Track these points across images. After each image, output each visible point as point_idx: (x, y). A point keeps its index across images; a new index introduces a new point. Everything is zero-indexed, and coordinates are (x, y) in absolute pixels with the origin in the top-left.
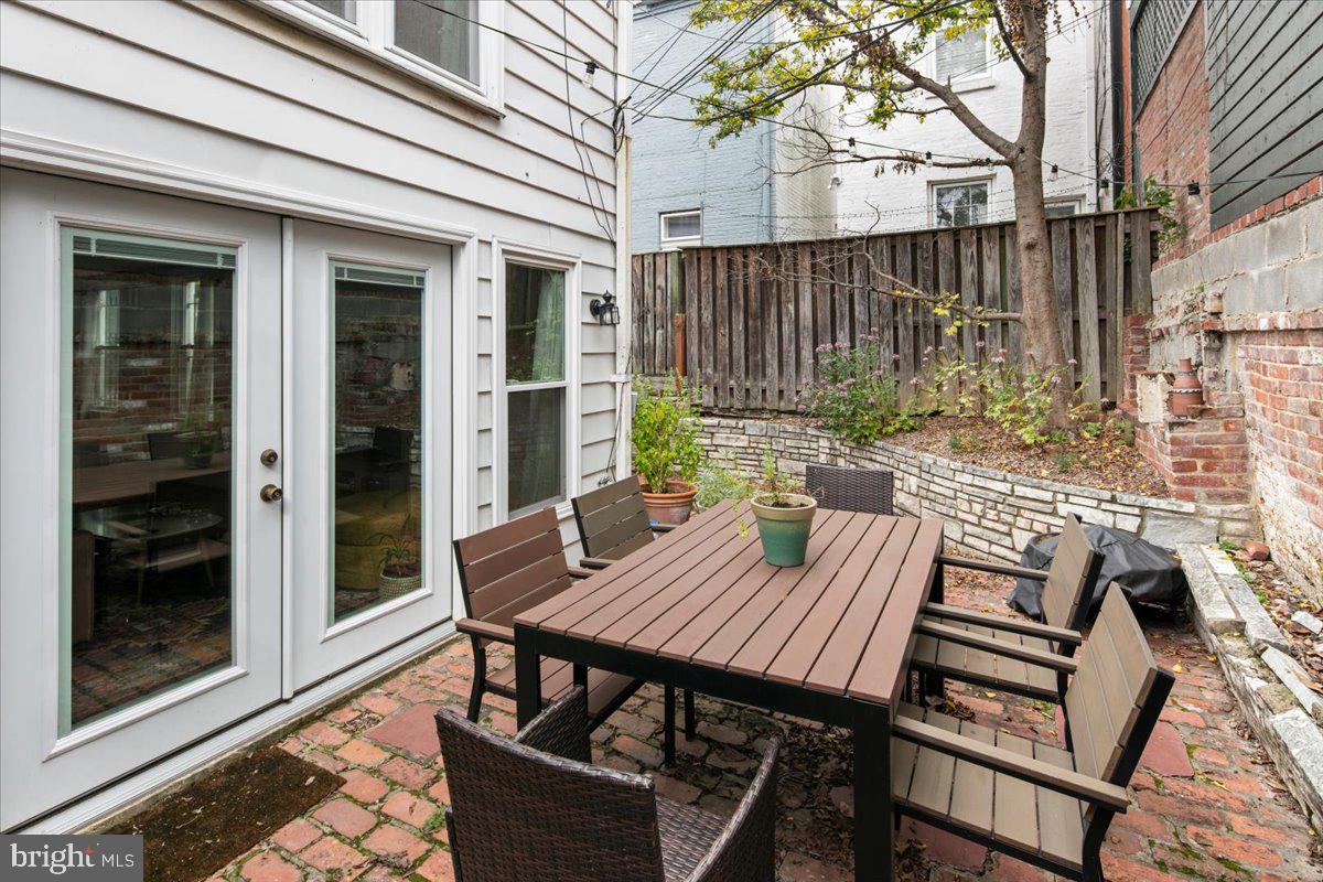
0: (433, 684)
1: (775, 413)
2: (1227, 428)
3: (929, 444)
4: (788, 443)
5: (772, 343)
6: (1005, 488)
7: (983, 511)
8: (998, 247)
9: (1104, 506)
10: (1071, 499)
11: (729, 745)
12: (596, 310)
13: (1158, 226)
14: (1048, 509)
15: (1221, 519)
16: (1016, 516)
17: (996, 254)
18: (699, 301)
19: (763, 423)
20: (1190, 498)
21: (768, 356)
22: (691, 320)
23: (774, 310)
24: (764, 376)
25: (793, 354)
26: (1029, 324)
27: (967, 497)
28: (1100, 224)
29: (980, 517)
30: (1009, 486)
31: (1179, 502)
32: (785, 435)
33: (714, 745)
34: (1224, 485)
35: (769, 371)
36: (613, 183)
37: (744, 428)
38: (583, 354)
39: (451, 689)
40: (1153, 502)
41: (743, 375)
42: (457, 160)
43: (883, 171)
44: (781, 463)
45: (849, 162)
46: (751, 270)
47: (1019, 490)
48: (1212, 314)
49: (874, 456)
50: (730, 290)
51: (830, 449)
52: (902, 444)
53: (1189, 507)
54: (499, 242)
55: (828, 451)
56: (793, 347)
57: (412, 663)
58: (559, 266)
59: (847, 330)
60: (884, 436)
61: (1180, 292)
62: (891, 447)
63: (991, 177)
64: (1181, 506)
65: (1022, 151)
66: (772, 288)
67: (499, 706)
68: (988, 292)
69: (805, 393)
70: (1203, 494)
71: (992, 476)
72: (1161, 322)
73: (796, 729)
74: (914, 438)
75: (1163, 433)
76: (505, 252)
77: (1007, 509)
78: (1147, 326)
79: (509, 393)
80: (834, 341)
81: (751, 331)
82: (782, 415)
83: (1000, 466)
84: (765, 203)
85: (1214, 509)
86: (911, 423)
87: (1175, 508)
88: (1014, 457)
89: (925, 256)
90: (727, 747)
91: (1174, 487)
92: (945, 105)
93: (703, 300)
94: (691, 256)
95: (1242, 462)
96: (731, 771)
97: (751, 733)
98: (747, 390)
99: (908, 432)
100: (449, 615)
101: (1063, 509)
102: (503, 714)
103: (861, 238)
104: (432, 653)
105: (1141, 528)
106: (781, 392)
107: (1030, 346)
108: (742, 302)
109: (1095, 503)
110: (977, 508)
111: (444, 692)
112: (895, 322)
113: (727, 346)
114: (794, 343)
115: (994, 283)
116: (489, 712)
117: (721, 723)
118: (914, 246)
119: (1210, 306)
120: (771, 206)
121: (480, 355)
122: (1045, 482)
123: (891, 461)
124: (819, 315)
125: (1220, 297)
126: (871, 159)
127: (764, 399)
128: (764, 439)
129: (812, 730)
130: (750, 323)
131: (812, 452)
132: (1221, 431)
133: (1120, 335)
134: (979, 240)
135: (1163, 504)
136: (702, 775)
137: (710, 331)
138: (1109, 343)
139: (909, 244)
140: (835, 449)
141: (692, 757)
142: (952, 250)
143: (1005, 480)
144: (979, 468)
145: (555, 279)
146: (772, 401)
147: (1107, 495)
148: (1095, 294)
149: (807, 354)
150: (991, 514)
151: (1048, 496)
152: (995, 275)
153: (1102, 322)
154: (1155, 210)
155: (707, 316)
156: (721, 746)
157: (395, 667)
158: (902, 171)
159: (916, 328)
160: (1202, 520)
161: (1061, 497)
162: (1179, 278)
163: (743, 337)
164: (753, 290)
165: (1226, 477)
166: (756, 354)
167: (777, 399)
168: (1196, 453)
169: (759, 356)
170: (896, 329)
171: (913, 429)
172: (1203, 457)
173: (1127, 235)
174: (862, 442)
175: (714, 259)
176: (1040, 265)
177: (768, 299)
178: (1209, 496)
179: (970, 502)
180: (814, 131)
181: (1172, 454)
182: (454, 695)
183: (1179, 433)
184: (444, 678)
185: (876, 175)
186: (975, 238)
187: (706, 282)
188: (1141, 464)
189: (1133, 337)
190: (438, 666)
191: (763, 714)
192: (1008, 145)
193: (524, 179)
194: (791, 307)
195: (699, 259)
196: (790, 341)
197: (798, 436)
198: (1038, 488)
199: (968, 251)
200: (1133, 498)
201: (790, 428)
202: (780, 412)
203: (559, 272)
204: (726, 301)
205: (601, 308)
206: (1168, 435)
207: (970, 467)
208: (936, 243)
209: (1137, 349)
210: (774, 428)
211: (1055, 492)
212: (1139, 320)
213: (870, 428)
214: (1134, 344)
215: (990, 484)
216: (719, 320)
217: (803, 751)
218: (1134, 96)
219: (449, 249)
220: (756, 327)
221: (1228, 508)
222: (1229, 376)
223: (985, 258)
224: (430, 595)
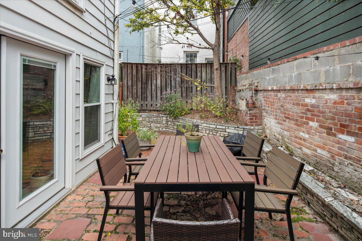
0: (67, 212)
1: (150, 111)
2: (259, 111)
3: (194, 117)
4: (154, 119)
5: (149, 91)
6: (214, 126)
7: (209, 133)
8: (205, 69)
9: (236, 129)
10: (229, 128)
11: (174, 205)
12: (109, 80)
13: (236, 67)
14: (224, 130)
15: (258, 129)
16: (217, 133)
17: (205, 71)
18: (127, 79)
19: (147, 114)
20: (252, 125)
21: (148, 95)
22: (124, 84)
23: (150, 82)
24: (147, 100)
25: (155, 94)
26: (216, 87)
27: (205, 129)
28: (226, 65)
29: (208, 134)
30: (215, 126)
31: (251, 127)
32: (154, 117)
33: (170, 206)
34: (258, 122)
35: (148, 99)
36: (114, 40)
37: (141, 115)
38: (106, 94)
39: (75, 212)
40: (246, 127)
41: (141, 100)
42: (69, 24)
43: (184, 47)
44: (152, 125)
45: (176, 43)
46: (144, 70)
47: (218, 127)
48: (256, 86)
49: (179, 121)
50: (137, 76)
51: (166, 120)
52: (187, 117)
53: (252, 128)
54: (83, 55)
55: (165, 120)
56: (155, 92)
57: (54, 207)
58: (99, 65)
59: (170, 88)
60: (182, 116)
61: (246, 81)
62: (184, 118)
63: (198, 52)
64: (251, 128)
65: (216, 46)
66: (149, 76)
67: (97, 213)
68: (203, 79)
69: (159, 105)
70: (255, 125)
71: (211, 124)
72: (239, 87)
73: (189, 196)
74: (190, 116)
75: (247, 112)
76: (84, 59)
77: (215, 132)
78: (236, 88)
79: (85, 107)
80: (166, 91)
81: (143, 87)
82: (152, 111)
83: (212, 121)
84: (141, 52)
85: (257, 128)
86: (188, 112)
87: (250, 128)
88: (215, 119)
89: (189, 70)
90: (174, 206)
91: (250, 124)
92: (197, 32)
93: (129, 78)
94: (125, 65)
95: (261, 117)
96: (178, 212)
97: (178, 200)
98: (142, 104)
99: (187, 114)
100: (63, 186)
101: (227, 130)
102: (100, 215)
103: (176, 64)
104: (61, 201)
105: (243, 133)
106: (152, 105)
107: (216, 93)
108: (140, 79)
109: (234, 128)
110: (208, 132)
111: (73, 214)
112: (182, 86)
113: (136, 92)
114: (155, 91)
115: (204, 77)
116: (94, 216)
117: (169, 200)
118: (186, 67)
119: (256, 84)
120: (143, 53)
121: (76, 94)
122: (224, 124)
123: (184, 122)
124: (162, 84)
125: (258, 83)
126: (182, 43)
127: (147, 107)
128: (147, 118)
129: (193, 195)
130: (143, 86)
131: (161, 121)
132: (258, 111)
133: (229, 90)
134: (201, 67)
135: (248, 127)
136: (171, 216)
137: (131, 87)
138: (227, 92)
139: (185, 67)
140: (168, 120)
141: (166, 211)
142: (195, 69)
143: (214, 125)
144: (208, 122)
145: (98, 69)
146: (149, 107)
147: (237, 126)
148: (225, 81)
149: (159, 94)
150: (211, 133)
151: (224, 128)
152: (204, 76)
153: (226, 87)
154: (236, 63)
155: (130, 83)
156: (173, 206)
157: (48, 210)
158: (189, 48)
159: (187, 88)
160: (255, 130)
161: (227, 128)
162: (246, 78)
163: (141, 89)
164: (144, 76)
165: (258, 121)
166: (145, 94)
167: (150, 107)
168: (254, 116)
169: (145, 95)
170: (182, 88)
171: (189, 114)
172: (255, 117)
173: (231, 68)
174: (176, 118)
175: (132, 66)
176: (219, 74)
177: (148, 79)
178: (256, 125)
179: (206, 131)
180: (170, 34)
181: (249, 116)
182: (77, 214)
183: (251, 112)
184: (70, 209)
185: (182, 48)
186: (200, 66)
187: (130, 73)
188: (240, 119)
189: (233, 91)
190: (65, 205)
191: (178, 194)
192: (212, 45)
193: (90, 35)
194: (155, 82)
195: (127, 66)
196: (154, 91)
197: (157, 117)
198: (222, 126)
199: (199, 69)
200: (242, 126)
201: (155, 115)
202: (151, 110)
203: (99, 67)
204: (136, 79)
205: (111, 79)
206: (248, 112)
207: (206, 122)
208: (192, 67)
209: (234, 93)
210: (150, 115)
211: (226, 127)
212: (234, 87)
213: (178, 114)
214: (233, 92)
215: (211, 126)
216: (133, 84)
217: (193, 201)
218: (228, 37)
219: (65, 56)
220: (145, 87)
221: (259, 127)
222: (259, 99)
223: (203, 71)
224: (58, 181)
